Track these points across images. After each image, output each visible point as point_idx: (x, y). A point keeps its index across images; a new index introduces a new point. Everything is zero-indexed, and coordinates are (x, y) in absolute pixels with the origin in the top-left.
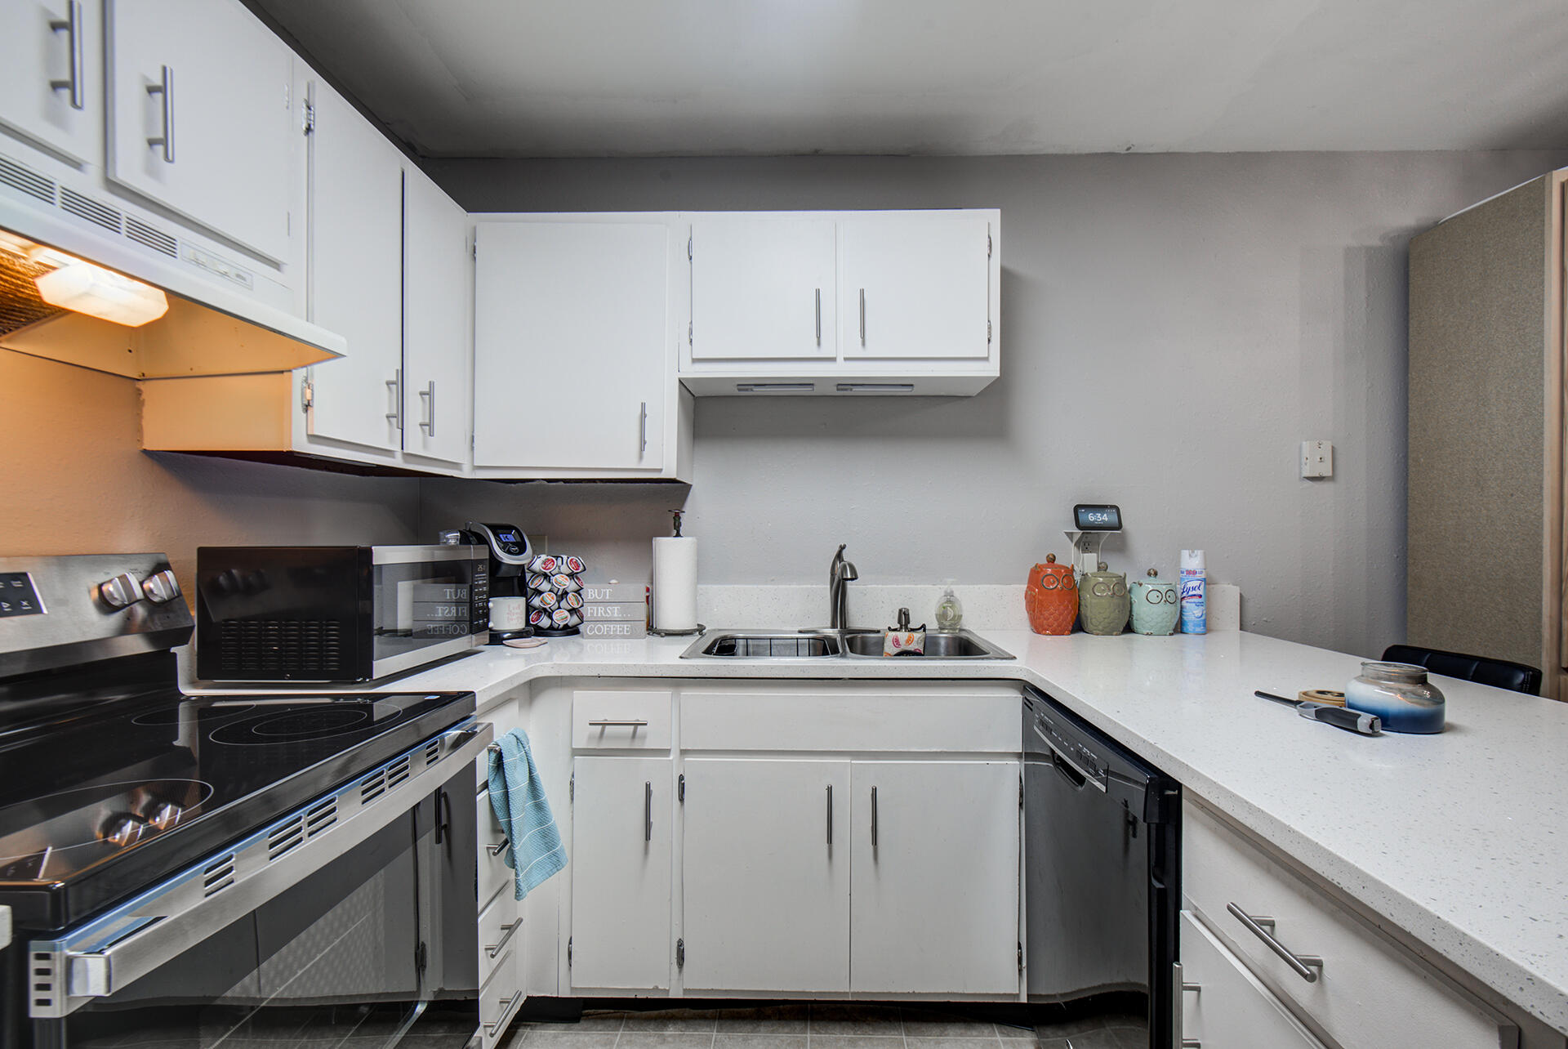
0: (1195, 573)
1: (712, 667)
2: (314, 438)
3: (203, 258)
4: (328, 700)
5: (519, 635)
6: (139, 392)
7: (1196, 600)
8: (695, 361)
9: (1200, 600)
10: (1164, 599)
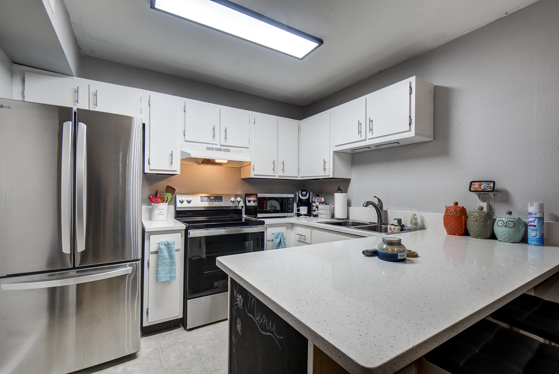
0: (531, 214)
1: (326, 227)
2: (255, 175)
3: (234, 151)
4: (255, 220)
5: (305, 215)
6: (241, 169)
7: (533, 228)
8: (336, 146)
9: (535, 228)
10: (505, 225)
